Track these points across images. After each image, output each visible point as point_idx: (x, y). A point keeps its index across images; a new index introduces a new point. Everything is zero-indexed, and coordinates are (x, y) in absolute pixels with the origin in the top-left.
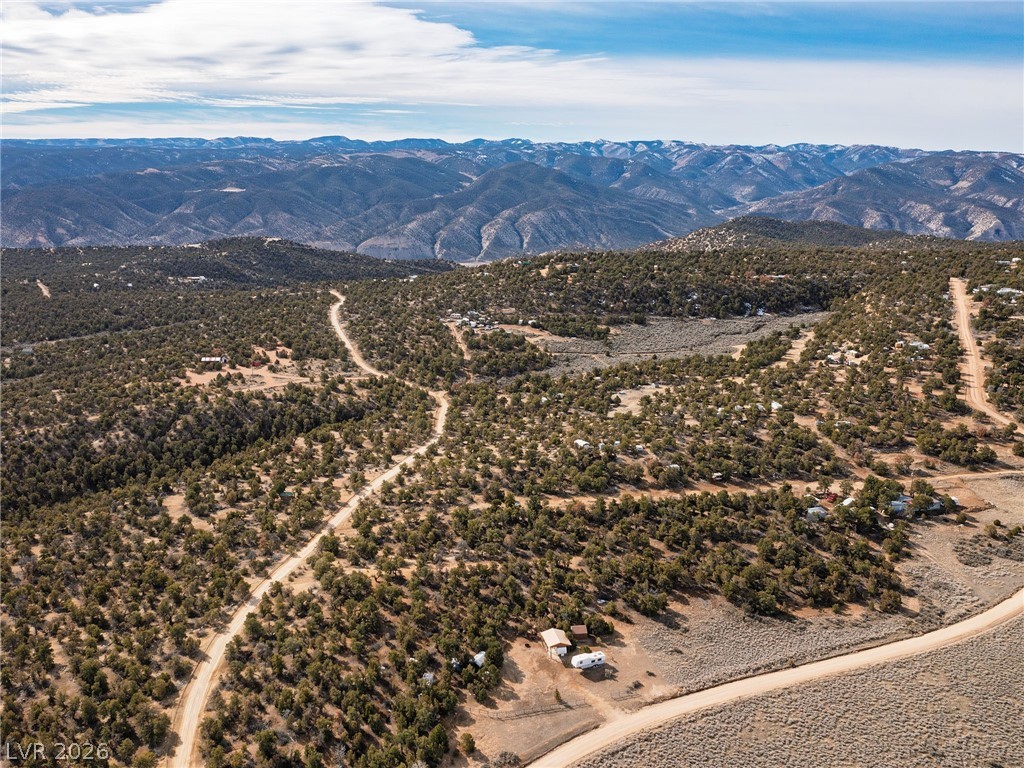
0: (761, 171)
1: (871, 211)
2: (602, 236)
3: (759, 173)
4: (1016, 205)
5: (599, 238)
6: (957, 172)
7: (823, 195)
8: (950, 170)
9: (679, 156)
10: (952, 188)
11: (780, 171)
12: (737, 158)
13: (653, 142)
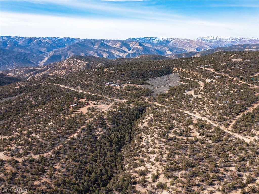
0: (46, 44)
1: (81, 53)
2: (14, 63)
3: (45, 45)
4: (109, 50)
5: (13, 64)
6: (94, 44)
7: (67, 50)
8: (92, 43)
9: (19, 40)
10: (94, 47)
11: (50, 44)
12: (38, 41)
13: (8, 36)
